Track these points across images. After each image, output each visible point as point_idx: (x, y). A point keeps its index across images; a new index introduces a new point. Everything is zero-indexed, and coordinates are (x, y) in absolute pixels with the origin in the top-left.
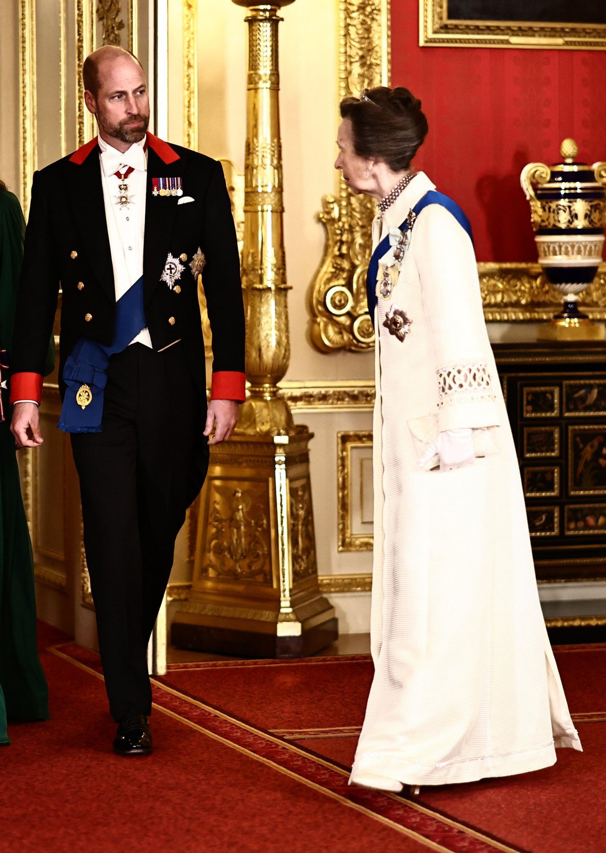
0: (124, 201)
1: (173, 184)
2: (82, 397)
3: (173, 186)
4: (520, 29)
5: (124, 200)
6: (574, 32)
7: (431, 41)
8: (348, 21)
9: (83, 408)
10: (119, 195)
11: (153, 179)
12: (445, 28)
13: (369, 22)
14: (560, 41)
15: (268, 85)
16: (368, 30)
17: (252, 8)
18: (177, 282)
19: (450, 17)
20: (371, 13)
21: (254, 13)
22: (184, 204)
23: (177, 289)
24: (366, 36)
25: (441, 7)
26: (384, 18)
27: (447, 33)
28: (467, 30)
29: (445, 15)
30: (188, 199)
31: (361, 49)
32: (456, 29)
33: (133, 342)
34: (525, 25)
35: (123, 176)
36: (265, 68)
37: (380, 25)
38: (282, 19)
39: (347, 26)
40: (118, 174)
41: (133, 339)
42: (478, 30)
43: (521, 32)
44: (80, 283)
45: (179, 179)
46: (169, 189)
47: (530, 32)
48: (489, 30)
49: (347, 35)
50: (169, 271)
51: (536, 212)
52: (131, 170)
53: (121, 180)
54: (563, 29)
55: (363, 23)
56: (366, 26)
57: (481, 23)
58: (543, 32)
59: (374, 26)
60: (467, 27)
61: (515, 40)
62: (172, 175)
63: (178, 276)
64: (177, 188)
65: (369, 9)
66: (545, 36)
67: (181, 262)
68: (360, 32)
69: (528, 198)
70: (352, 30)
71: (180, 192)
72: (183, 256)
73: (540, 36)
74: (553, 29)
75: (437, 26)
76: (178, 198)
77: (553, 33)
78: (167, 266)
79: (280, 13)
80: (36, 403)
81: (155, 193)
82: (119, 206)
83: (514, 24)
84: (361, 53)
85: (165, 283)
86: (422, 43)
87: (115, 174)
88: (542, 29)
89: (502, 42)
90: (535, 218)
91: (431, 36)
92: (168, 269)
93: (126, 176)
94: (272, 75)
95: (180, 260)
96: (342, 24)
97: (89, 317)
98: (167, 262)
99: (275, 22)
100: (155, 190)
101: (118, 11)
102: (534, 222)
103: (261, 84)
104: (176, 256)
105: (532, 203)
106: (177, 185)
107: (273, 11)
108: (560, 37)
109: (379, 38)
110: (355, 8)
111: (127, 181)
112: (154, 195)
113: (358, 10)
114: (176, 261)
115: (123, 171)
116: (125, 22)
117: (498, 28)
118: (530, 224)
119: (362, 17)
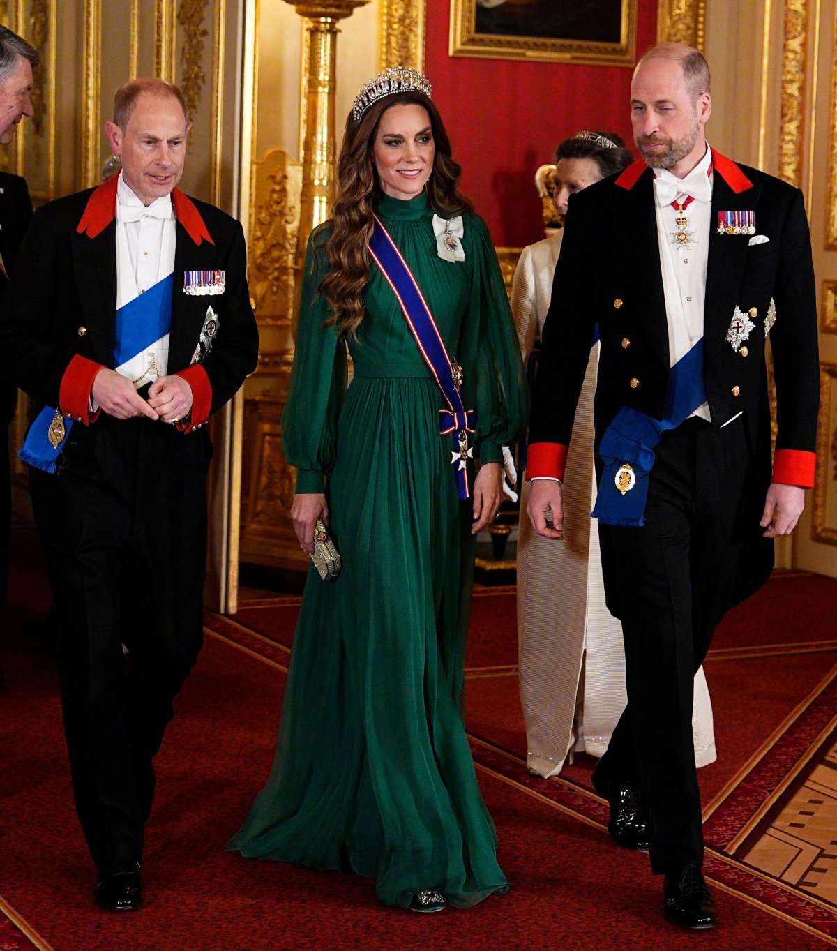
0: (682, 239)
1: (744, 219)
2: (622, 480)
3: (744, 222)
4: (535, 44)
5: (682, 237)
6: (580, 48)
7: (460, 51)
8: (390, 31)
9: (624, 493)
10: (676, 231)
11: (720, 213)
12: (472, 41)
13: (407, 32)
14: (567, 56)
15: (326, 90)
16: (406, 40)
17: (314, 19)
18: (744, 344)
19: (478, 30)
20: (409, 25)
21: (316, 25)
22: (757, 246)
23: (745, 351)
24: (405, 44)
25: (469, 22)
26: (420, 30)
27: (473, 45)
28: (491, 43)
29: (473, 28)
30: (762, 239)
31: (400, 57)
32: (482, 42)
33: (691, 416)
34: (540, 40)
35: (681, 207)
36: (323, 76)
37: (416, 36)
38: (340, 31)
39: (389, 35)
40: (675, 205)
41: (691, 413)
42: (500, 44)
43: (536, 47)
44: (625, 339)
45: (751, 212)
46: (739, 226)
47: (544, 47)
48: (509, 44)
49: (388, 44)
50: (736, 330)
51: (548, 208)
52: (690, 200)
53: (678, 211)
54: (571, 46)
55: (403, 33)
56: (405, 37)
57: (503, 38)
58: (554, 48)
59: (412, 37)
60: (491, 41)
61: (530, 53)
62: (744, 208)
63: (745, 336)
64: (749, 225)
65: (407, 21)
66: (556, 51)
67: (751, 319)
68: (400, 41)
69: (541, 195)
70: (393, 40)
71: (752, 230)
72: (754, 311)
73: (551, 51)
74: (563, 46)
75: (465, 39)
76: (750, 236)
77: (563, 49)
78: (734, 324)
79: (339, 25)
80: (558, 480)
81: (721, 230)
82: (677, 245)
83: (530, 40)
84: (400, 60)
85: (729, 344)
86: (451, 53)
87: (671, 204)
88: (554, 45)
89: (518, 54)
90: (546, 213)
91: (459, 46)
92: (734, 327)
93: (685, 207)
94: (329, 81)
95: (749, 315)
96: (385, 34)
97: (635, 382)
98: (733, 319)
99: (333, 32)
100: (722, 227)
101: (202, 19)
102: (546, 217)
103: (320, 89)
104: (744, 310)
105: (544, 200)
106: (749, 221)
107: (332, 24)
108: (568, 52)
109: (416, 47)
110: (396, 20)
111: (686, 214)
112: (719, 233)
113: (399, 22)
114: (745, 317)
115: (681, 202)
116: (209, 30)
117: (517, 43)
118: (542, 218)
119: (402, 28)
